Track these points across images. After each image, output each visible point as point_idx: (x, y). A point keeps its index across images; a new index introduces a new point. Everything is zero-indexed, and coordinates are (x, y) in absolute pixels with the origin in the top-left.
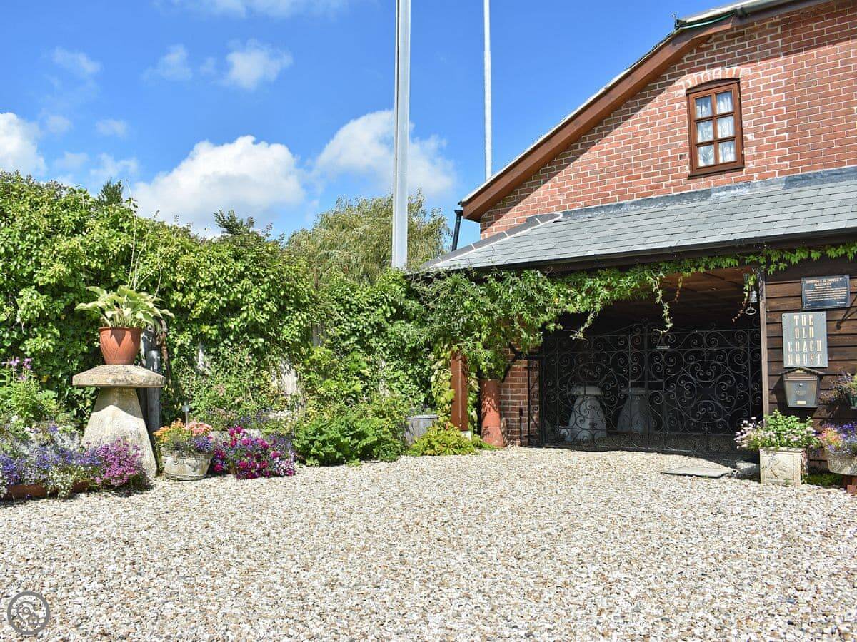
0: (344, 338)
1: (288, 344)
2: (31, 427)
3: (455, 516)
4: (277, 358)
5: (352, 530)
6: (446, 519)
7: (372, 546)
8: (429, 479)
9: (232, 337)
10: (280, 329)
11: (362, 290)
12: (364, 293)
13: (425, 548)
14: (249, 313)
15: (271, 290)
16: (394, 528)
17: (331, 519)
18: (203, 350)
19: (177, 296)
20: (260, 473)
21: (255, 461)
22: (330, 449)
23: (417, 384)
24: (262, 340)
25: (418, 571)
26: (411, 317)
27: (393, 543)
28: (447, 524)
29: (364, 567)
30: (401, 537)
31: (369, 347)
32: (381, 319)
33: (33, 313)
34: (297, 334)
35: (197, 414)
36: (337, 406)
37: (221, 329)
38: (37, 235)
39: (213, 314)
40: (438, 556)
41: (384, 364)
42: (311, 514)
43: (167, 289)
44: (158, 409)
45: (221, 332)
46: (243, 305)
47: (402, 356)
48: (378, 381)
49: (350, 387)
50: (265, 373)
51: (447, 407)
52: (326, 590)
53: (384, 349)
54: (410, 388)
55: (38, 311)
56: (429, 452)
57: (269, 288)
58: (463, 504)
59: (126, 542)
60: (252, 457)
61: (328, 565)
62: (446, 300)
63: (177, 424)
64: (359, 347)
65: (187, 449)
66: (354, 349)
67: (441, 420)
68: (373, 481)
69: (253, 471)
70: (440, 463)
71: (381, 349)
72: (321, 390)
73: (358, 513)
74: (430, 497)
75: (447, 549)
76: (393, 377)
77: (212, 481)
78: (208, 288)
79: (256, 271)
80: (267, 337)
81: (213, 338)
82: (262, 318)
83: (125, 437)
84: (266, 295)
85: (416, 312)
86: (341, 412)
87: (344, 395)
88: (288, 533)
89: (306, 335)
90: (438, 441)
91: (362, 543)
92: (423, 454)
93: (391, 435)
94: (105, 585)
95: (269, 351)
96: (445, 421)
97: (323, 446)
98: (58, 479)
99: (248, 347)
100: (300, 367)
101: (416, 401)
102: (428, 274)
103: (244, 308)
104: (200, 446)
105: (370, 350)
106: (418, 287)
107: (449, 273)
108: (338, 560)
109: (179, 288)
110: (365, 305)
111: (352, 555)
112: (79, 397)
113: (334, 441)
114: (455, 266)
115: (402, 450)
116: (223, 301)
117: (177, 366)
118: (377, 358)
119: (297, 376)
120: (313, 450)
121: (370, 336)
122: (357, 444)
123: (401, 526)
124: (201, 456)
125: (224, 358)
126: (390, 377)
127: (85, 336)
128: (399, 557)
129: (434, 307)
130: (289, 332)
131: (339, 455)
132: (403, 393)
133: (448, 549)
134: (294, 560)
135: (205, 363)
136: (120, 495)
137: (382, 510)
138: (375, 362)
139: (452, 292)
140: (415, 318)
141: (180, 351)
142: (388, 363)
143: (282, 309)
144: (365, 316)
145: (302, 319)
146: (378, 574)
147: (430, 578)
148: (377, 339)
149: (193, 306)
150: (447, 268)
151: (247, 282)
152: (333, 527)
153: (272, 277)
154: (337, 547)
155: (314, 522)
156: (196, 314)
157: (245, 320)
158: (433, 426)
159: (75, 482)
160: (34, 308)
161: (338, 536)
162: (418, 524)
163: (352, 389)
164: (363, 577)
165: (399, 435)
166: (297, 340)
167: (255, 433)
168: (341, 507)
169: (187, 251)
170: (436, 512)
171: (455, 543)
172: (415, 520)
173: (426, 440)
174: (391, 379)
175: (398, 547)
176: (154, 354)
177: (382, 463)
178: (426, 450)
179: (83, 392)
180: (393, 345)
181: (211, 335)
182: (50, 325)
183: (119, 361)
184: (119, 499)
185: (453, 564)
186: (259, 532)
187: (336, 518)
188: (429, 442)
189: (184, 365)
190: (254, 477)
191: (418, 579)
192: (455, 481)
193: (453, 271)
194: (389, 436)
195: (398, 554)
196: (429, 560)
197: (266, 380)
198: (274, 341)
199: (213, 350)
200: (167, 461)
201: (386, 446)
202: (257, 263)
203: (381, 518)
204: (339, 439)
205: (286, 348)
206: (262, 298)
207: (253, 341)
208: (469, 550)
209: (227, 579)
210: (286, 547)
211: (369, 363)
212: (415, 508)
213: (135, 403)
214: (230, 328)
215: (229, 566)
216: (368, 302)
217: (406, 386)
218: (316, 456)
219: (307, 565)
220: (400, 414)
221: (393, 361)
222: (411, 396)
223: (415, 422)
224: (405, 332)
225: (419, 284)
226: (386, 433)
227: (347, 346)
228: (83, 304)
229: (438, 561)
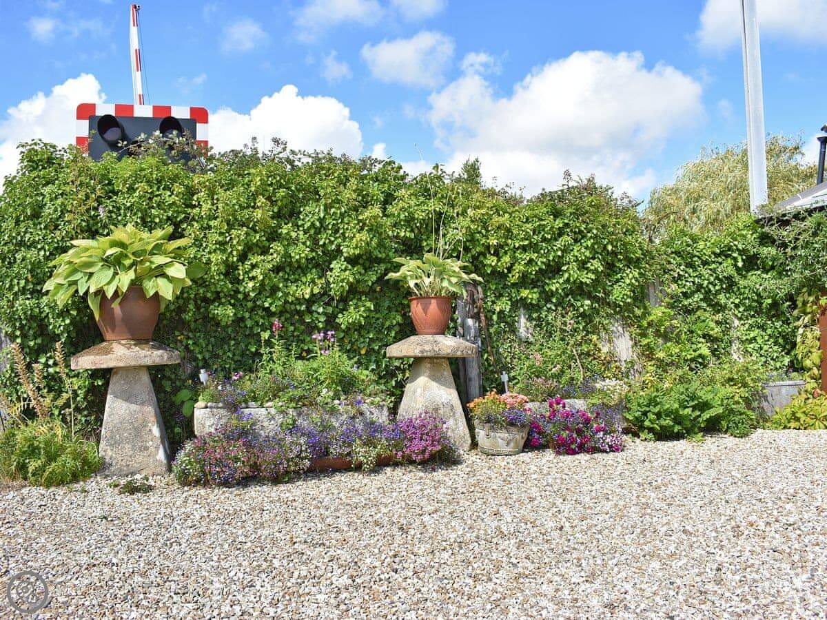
0: (685, 295)
1: (620, 306)
2: (339, 399)
3: (806, 516)
4: (607, 321)
5: (665, 528)
6: (791, 520)
7: (684, 553)
8: (784, 461)
9: (554, 300)
10: (610, 288)
11: (706, 240)
12: (708, 244)
13: (753, 561)
14: (572, 272)
15: (596, 247)
16: (720, 529)
17: (643, 511)
18: (525, 315)
19: (491, 260)
20: (582, 449)
21: (575, 436)
22: (667, 422)
23: (780, 345)
24: (588, 302)
25: (734, 597)
26: (768, 267)
27: (713, 551)
28: (791, 528)
29: (664, 584)
30: (725, 542)
31: (717, 304)
32: (731, 271)
33: (342, 286)
34: (628, 293)
35: (517, 383)
36: (680, 372)
37: (543, 292)
38: (340, 208)
39: (532, 277)
40: (768, 576)
41: (737, 322)
42: (621, 503)
43: (480, 254)
44: (476, 378)
45: (543, 296)
46: (564, 265)
47: (759, 312)
48: (730, 342)
49: (694, 351)
50: (595, 337)
51: (815, 371)
52: (604, 613)
53: (737, 306)
54: (770, 350)
55: (347, 283)
56: (793, 425)
57: (593, 245)
58: (820, 499)
59: (401, 528)
60: (571, 431)
61: (619, 576)
62: (807, 245)
63: (491, 395)
64: (705, 305)
65: (499, 423)
66: (699, 308)
67: (809, 387)
68: (713, 462)
69: (573, 447)
70: (804, 439)
71: (732, 306)
72: (661, 355)
73: (679, 506)
74: (779, 486)
75: (784, 566)
76: (748, 337)
77: (527, 456)
78: (524, 249)
79: (576, 227)
80: (594, 299)
81: (534, 302)
82: (588, 278)
83: (436, 410)
84: (590, 253)
85: (774, 260)
86: (682, 379)
87: (687, 360)
88: (585, 528)
89: (640, 295)
90: (804, 412)
91: (672, 548)
92: (785, 427)
93: (744, 406)
94: (354, 581)
95: (598, 314)
96: (813, 389)
97: (658, 419)
98: (361, 453)
99: (574, 310)
100: (635, 330)
101: (778, 365)
102: (784, 215)
103: (564, 268)
104: (512, 419)
105: (719, 308)
106: (772, 231)
107: (810, 212)
108: (634, 570)
109: (492, 252)
110: (710, 257)
111: (655, 564)
112: (398, 368)
113: (672, 412)
114: (817, 202)
115: (758, 423)
116: (542, 262)
117: (497, 333)
118: (728, 316)
119: (631, 339)
120: (647, 423)
121: (718, 292)
122: (699, 416)
123: (729, 527)
124: (514, 430)
125: (548, 324)
126: (745, 338)
127: (401, 307)
128: (714, 572)
129: (793, 254)
130: (620, 293)
131: (677, 428)
132: (761, 356)
133: (786, 567)
134: (580, 566)
135: (528, 329)
136: (425, 471)
137: (711, 503)
138: (725, 321)
139: (815, 234)
140: (773, 268)
141: (499, 318)
142: (742, 322)
143: (610, 267)
144: (710, 269)
145: (634, 277)
146: (680, 596)
147: (748, 611)
148: (728, 295)
149: (510, 269)
150: (808, 207)
151: (566, 239)
152: (642, 522)
153: (595, 231)
154: (639, 551)
155: (620, 515)
156: (514, 278)
157: (568, 280)
158: (800, 394)
159: (379, 455)
160: (342, 281)
161: (645, 535)
162: (752, 525)
163: (698, 352)
164: (657, 599)
165: (755, 404)
166: (629, 300)
167: (579, 404)
168: (660, 495)
169: (501, 212)
170: (780, 509)
171: (796, 558)
172: (750, 518)
173: (789, 411)
174: (747, 339)
175: (717, 558)
176: (470, 322)
177: (732, 438)
178: (789, 422)
179: (402, 363)
180: (747, 301)
181: (532, 299)
182: (363, 298)
183: (429, 331)
184: (422, 474)
185: (786, 589)
186: (550, 525)
187: (649, 511)
188: (794, 413)
189: (505, 332)
190: (574, 453)
191: (730, 610)
192: (817, 465)
193: (815, 209)
194: (741, 407)
195: (715, 567)
196: (755, 581)
197: (596, 345)
198: (604, 302)
199: (535, 315)
200: (480, 435)
201: (737, 419)
202: (578, 219)
203: (706, 514)
204: (677, 410)
205: (618, 309)
206: (585, 256)
207: (579, 304)
208: (814, 570)
209: (490, 586)
210: (576, 546)
211: (717, 323)
212: (754, 502)
213: (447, 373)
214: (552, 291)
215: (498, 568)
216: (714, 253)
217: (766, 348)
218: (651, 430)
219: (593, 574)
220: (754, 381)
221: (748, 319)
222: (772, 359)
223: (775, 390)
224: (761, 285)
225: (774, 227)
226: (738, 403)
227: (690, 305)
228: (393, 274)
229: (767, 584)
